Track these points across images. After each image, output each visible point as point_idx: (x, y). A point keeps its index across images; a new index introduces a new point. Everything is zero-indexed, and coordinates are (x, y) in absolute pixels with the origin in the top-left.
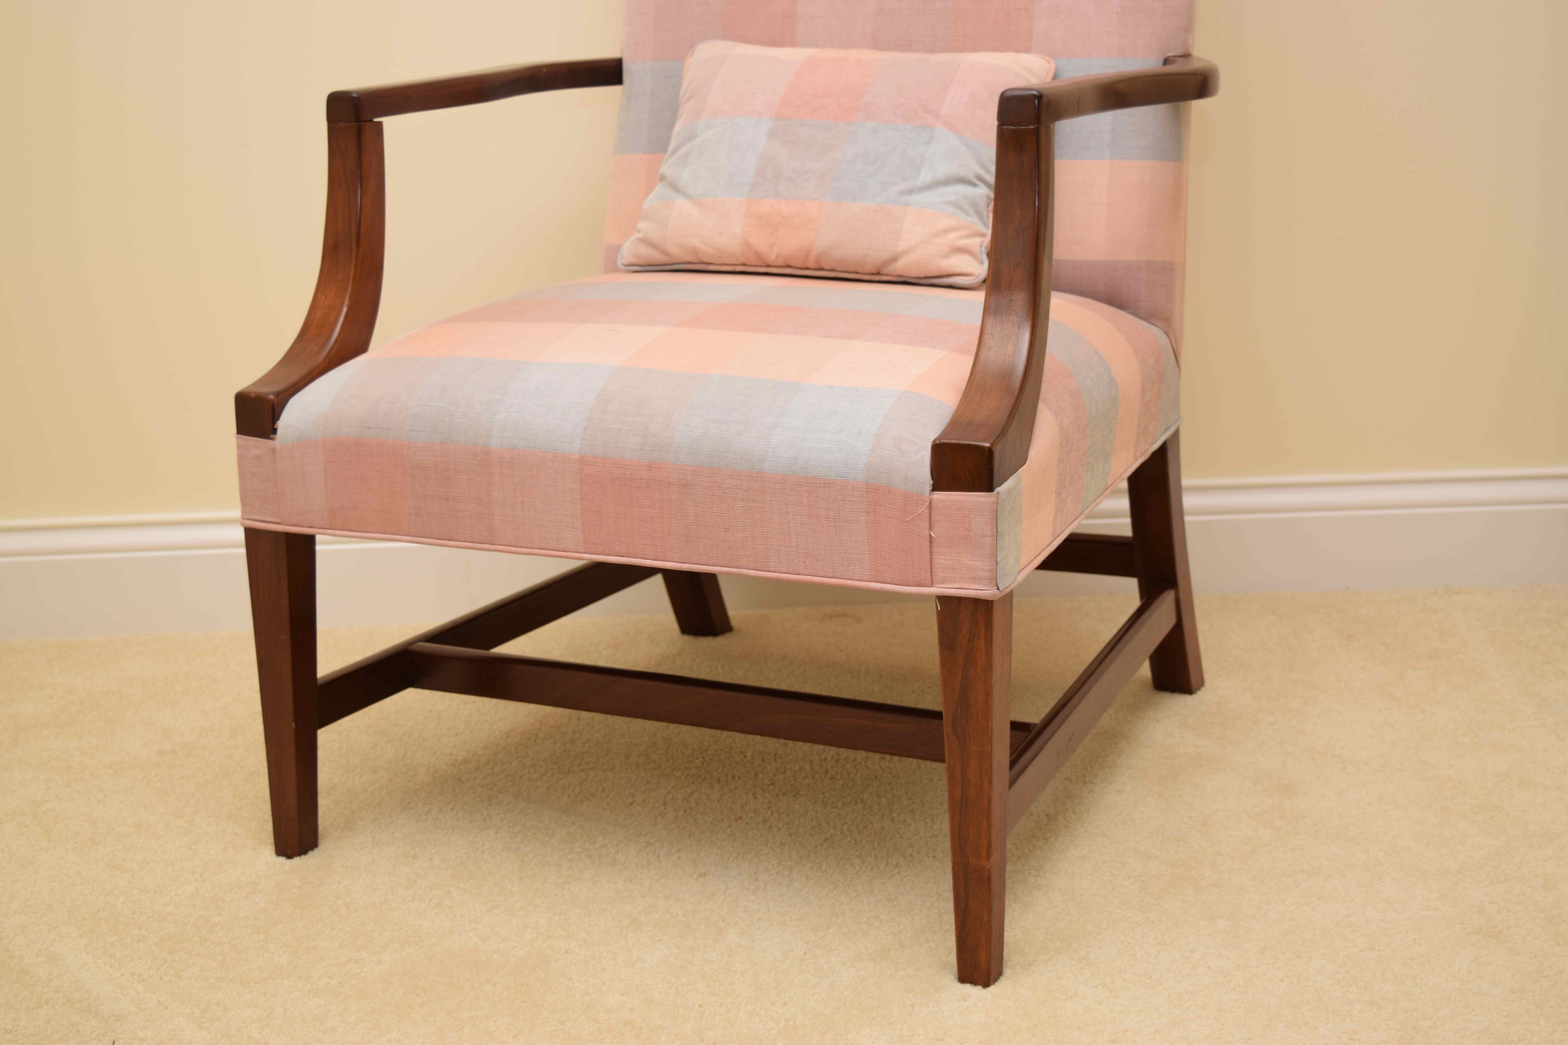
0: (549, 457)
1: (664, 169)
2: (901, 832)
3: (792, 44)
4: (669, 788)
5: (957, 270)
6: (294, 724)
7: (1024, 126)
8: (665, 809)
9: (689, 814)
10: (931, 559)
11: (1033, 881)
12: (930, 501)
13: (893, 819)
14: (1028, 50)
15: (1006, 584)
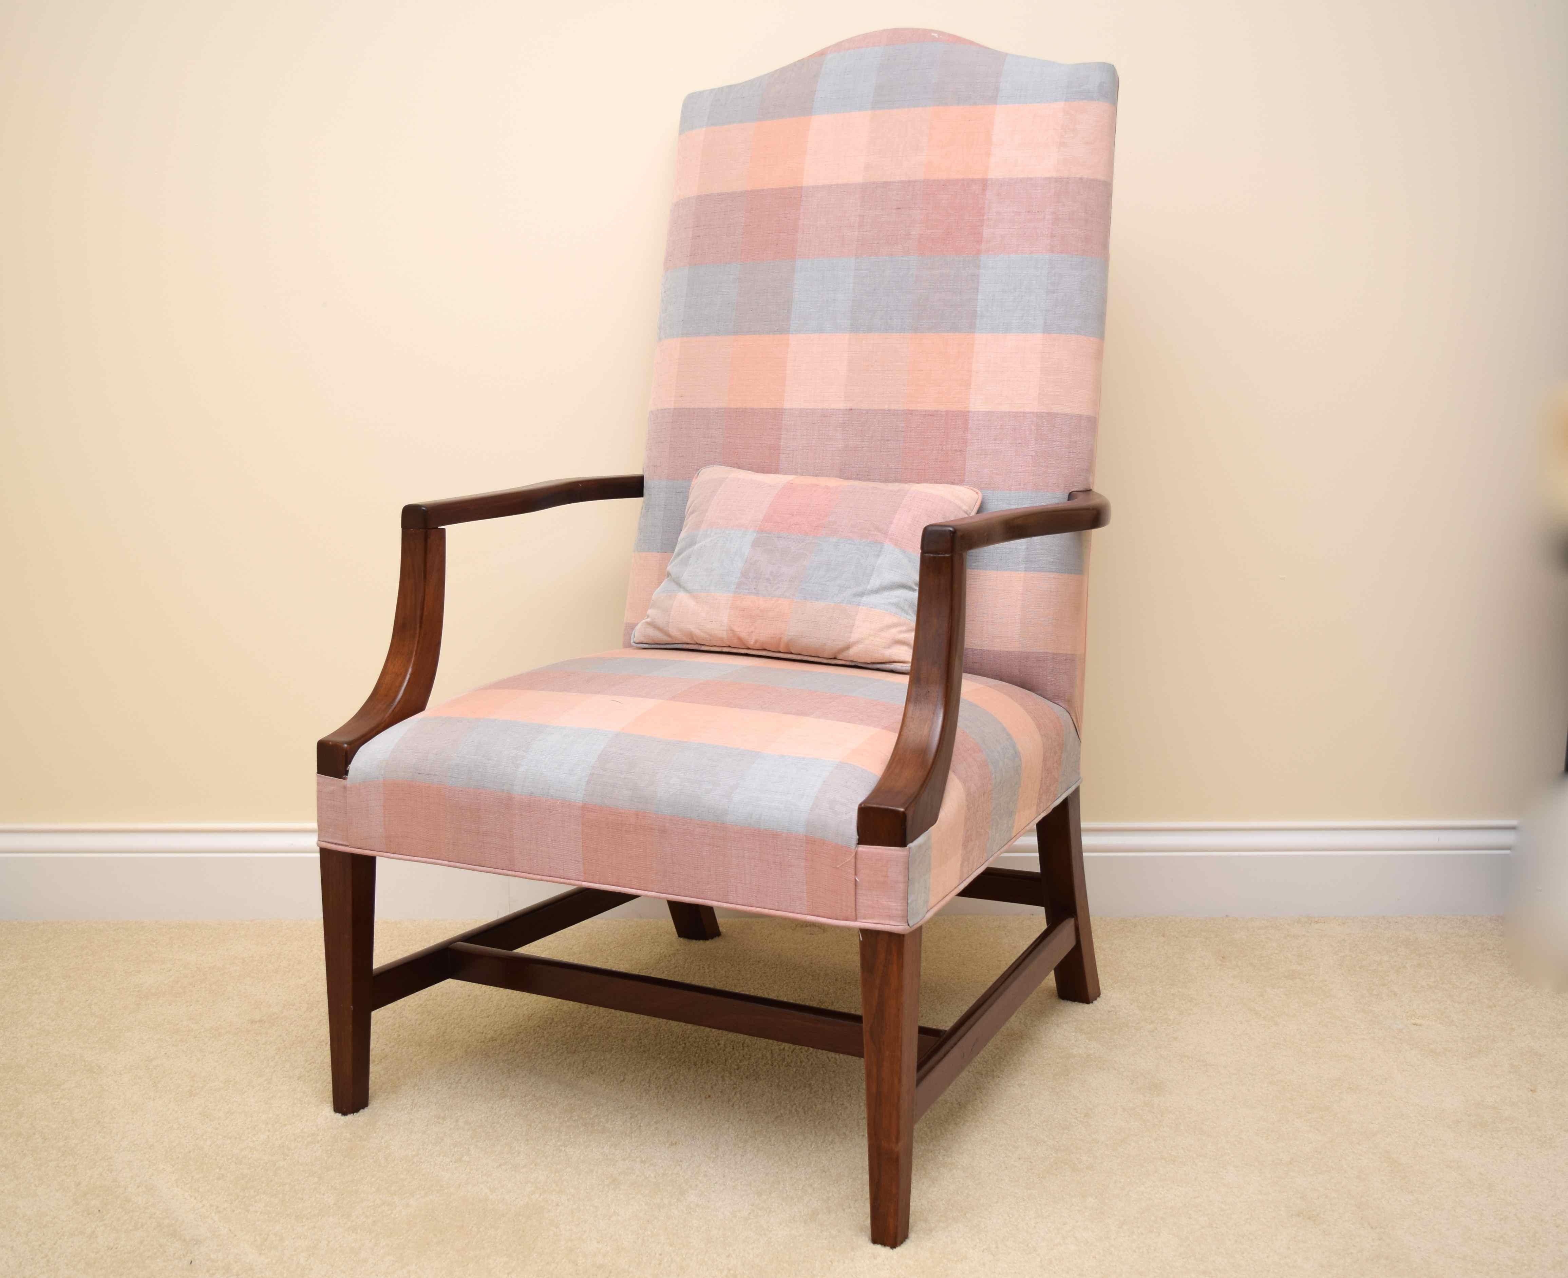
0: (558, 803)
1: (670, 568)
2: (839, 1113)
3: (776, 471)
4: (654, 1069)
5: (897, 658)
6: (352, 1007)
7: (942, 554)
8: (649, 1086)
9: (669, 1092)
10: (856, 898)
11: (941, 1159)
12: (856, 853)
13: (833, 1103)
14: (961, 483)
15: (916, 921)
